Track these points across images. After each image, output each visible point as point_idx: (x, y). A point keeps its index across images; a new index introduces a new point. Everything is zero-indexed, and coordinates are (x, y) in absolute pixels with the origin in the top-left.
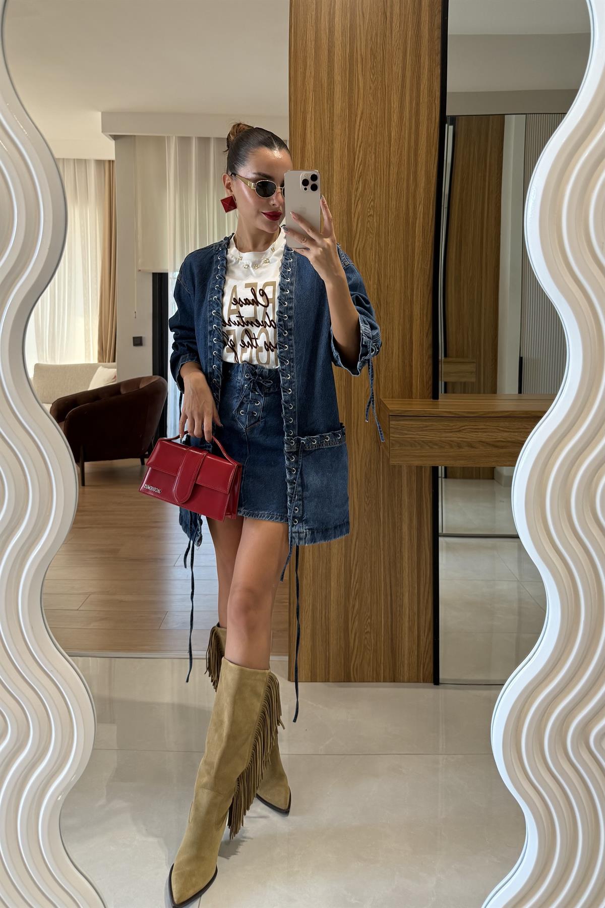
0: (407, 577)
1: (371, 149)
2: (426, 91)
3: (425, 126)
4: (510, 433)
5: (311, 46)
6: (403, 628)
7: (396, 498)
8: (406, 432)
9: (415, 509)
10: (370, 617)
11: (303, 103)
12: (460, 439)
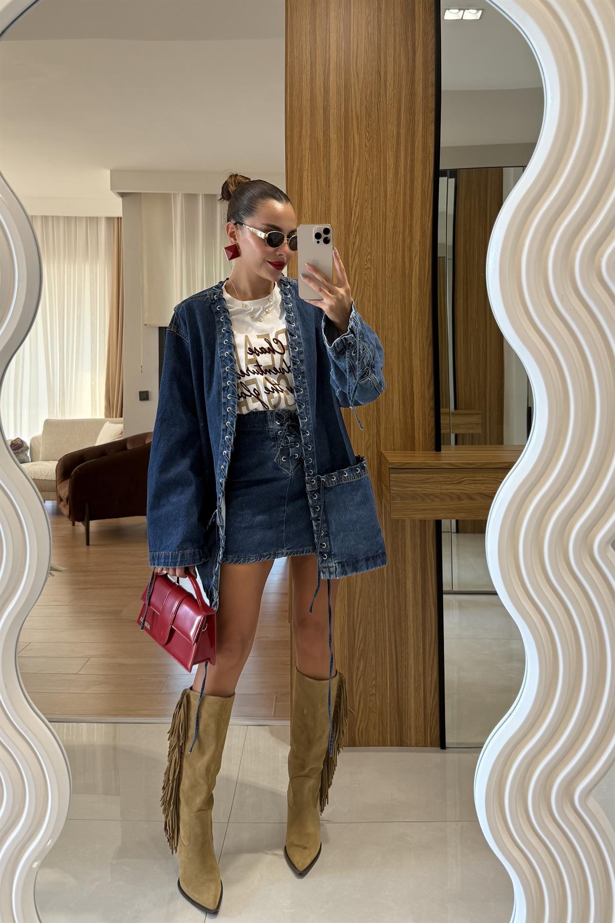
0: (412, 636)
1: (368, 205)
2: (420, 148)
3: (420, 181)
5: (306, 104)
6: (409, 690)
7: (400, 554)
8: (407, 485)
9: (419, 564)
10: (375, 679)
11: (299, 161)
12: (460, 491)
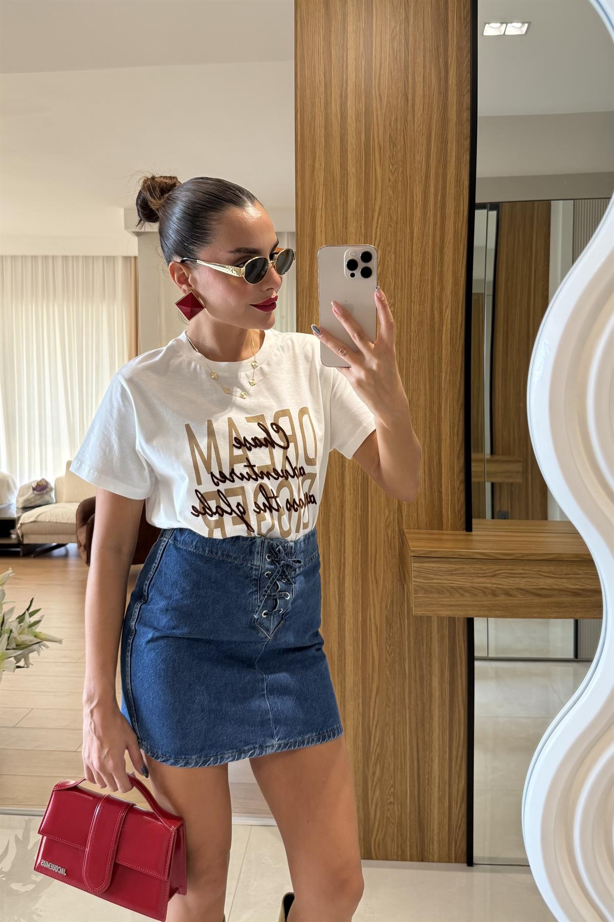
0: (437, 740)
1: (391, 248)
2: (453, 181)
3: (452, 220)
4: (557, 579)
5: (320, 133)
6: (432, 799)
7: (425, 646)
8: (432, 576)
9: (447, 659)
10: (394, 786)
11: (312, 198)
12: (495, 586)
